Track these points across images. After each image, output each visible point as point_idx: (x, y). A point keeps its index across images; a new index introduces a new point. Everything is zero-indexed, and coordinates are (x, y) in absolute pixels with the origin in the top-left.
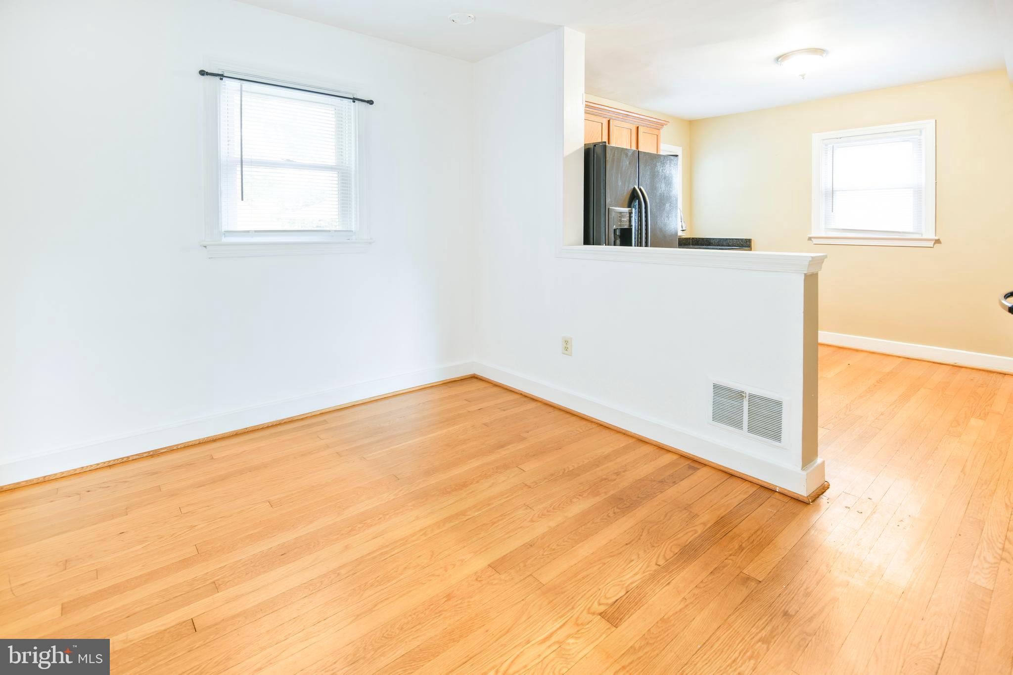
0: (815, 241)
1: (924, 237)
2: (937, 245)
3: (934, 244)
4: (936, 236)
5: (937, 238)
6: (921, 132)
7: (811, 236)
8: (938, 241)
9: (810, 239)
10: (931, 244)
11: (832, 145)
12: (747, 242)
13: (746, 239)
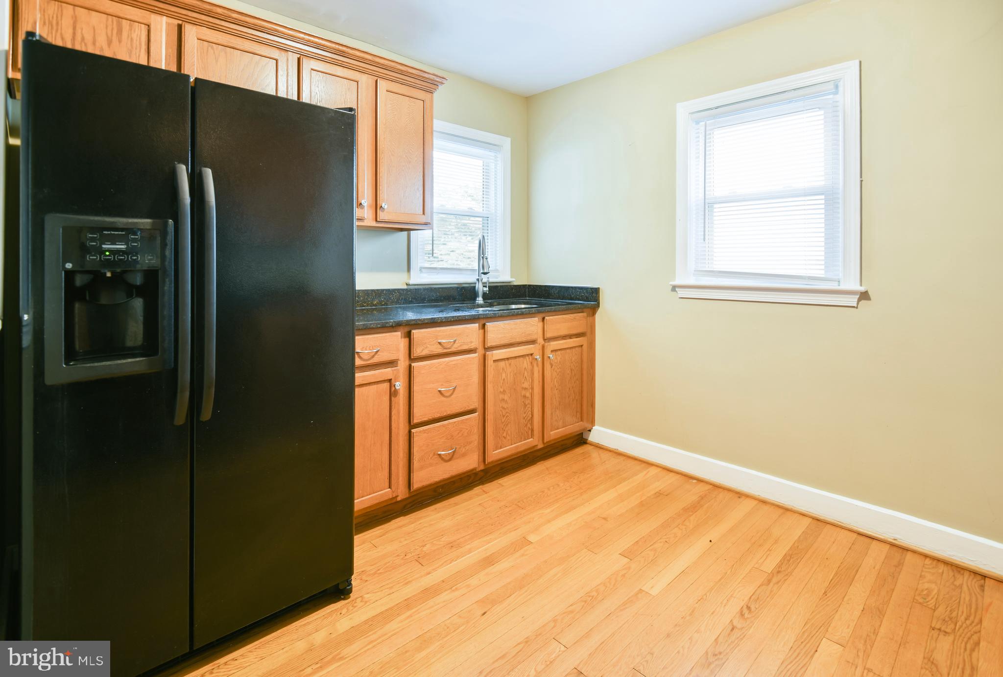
0: (681, 293)
1: (843, 287)
2: (863, 302)
3: (859, 300)
4: (861, 285)
5: (862, 289)
6: (837, 87)
7: (677, 282)
8: (864, 296)
9: (674, 288)
10: (853, 300)
11: (704, 123)
12: (593, 293)
13: (592, 289)
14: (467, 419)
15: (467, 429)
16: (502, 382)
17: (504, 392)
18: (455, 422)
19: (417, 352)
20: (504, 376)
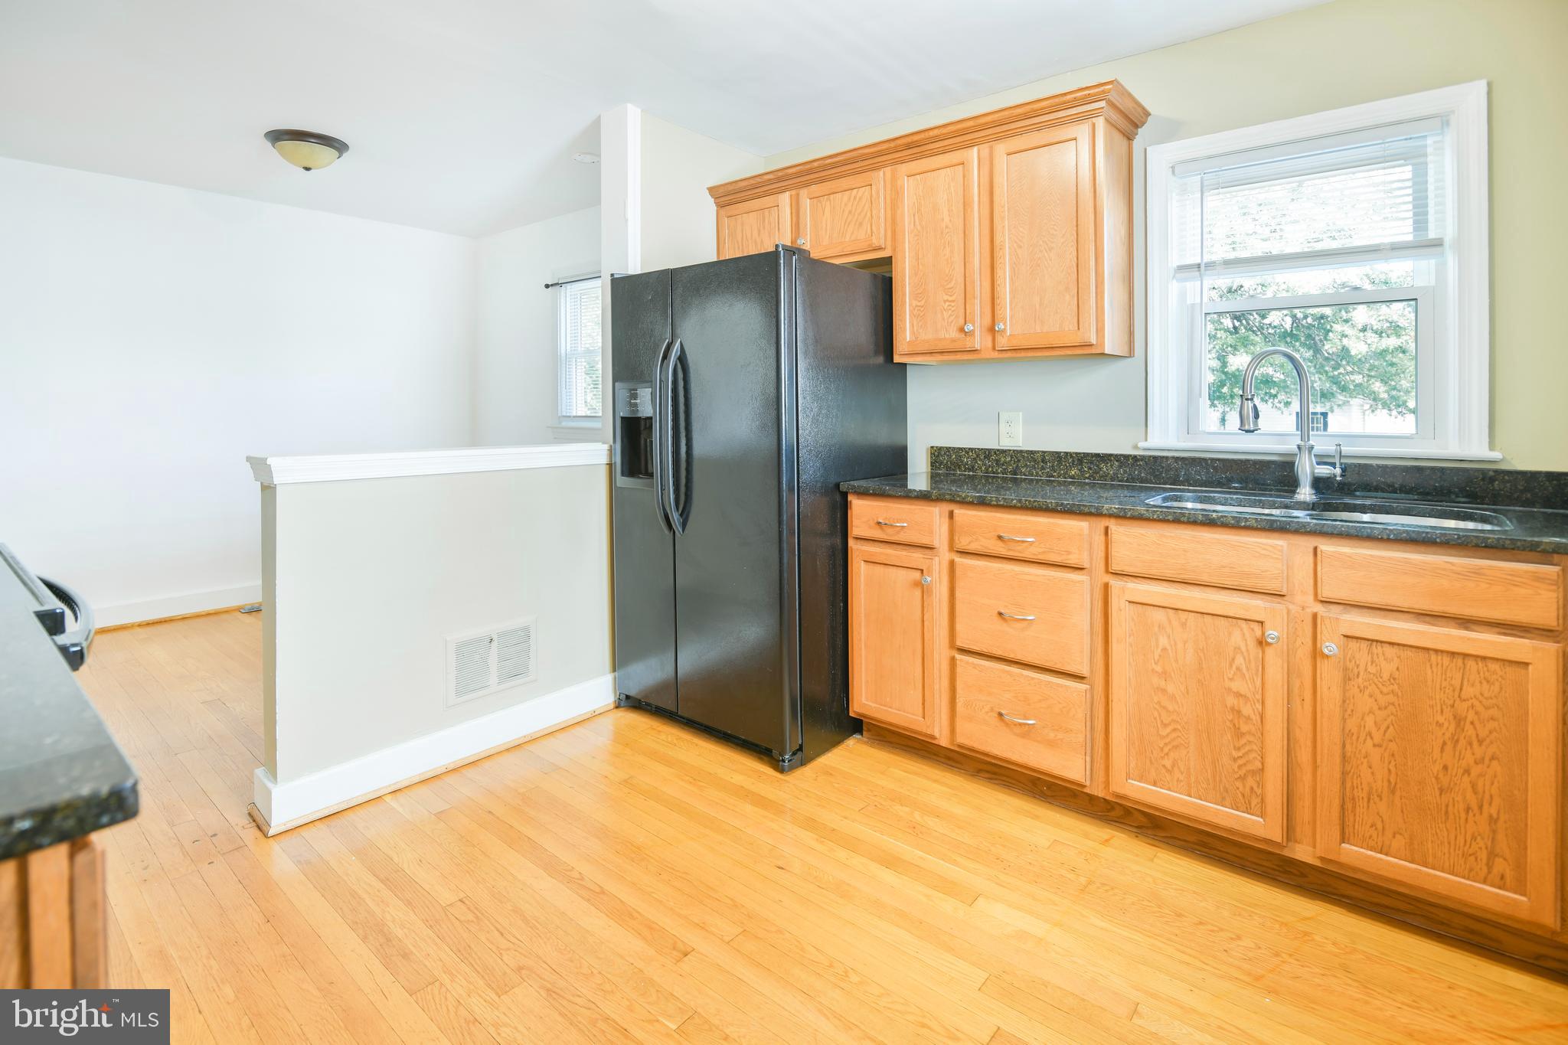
14: (1058, 685)
15: (1060, 703)
16: (1158, 652)
17: (1165, 675)
18: (1033, 678)
19: (960, 542)
20: (1163, 641)
